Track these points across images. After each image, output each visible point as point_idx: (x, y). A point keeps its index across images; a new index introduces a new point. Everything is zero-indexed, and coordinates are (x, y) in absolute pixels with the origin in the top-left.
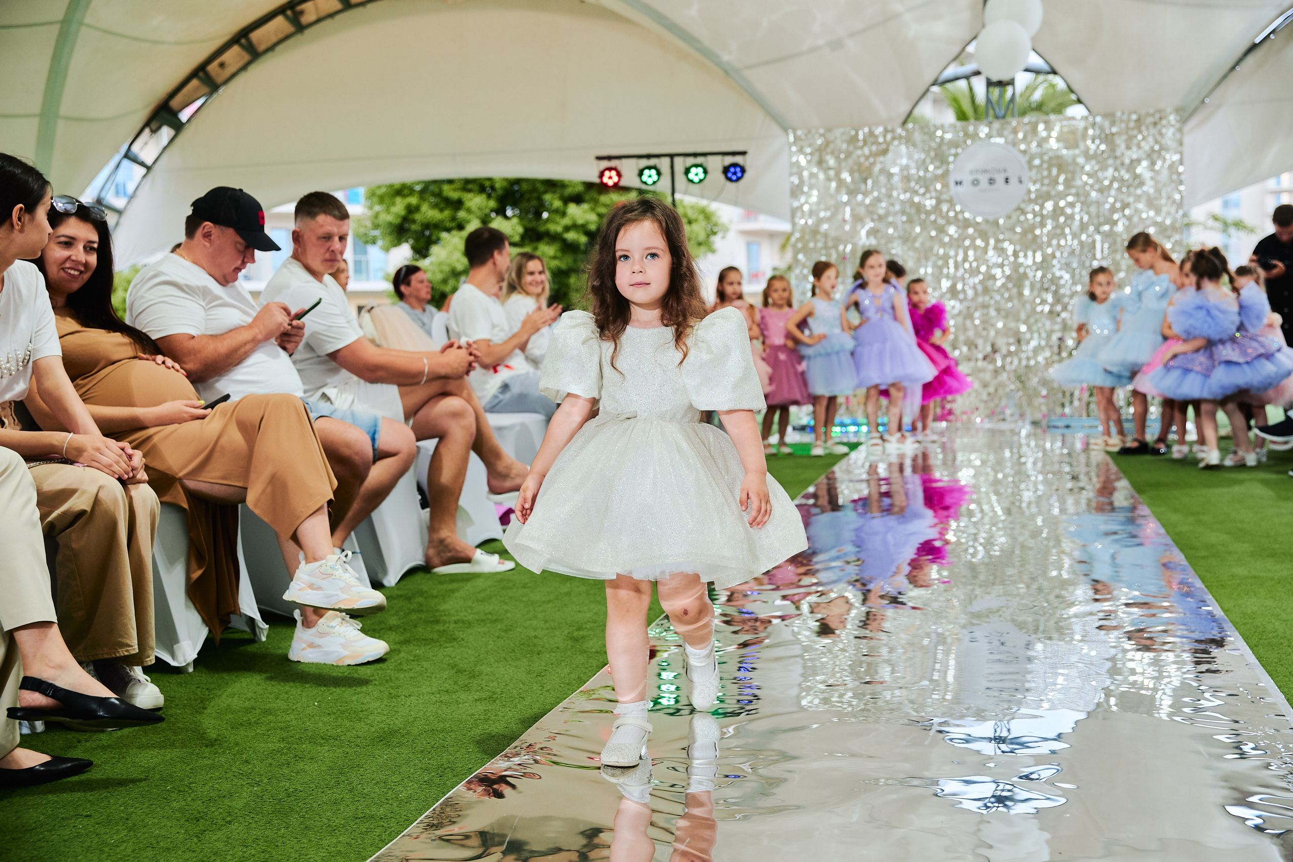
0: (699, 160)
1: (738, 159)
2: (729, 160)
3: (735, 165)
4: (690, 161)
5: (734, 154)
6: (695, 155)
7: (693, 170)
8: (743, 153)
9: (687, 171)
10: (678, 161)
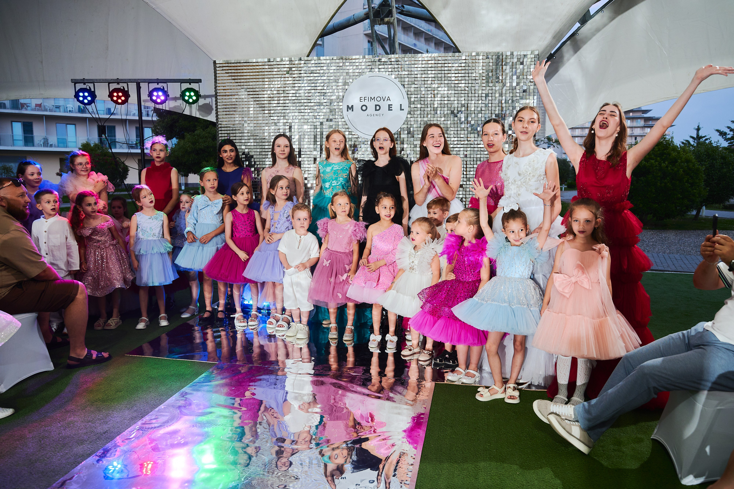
0: (160, 85)
1: (194, 86)
2: (185, 86)
3: (190, 90)
4: (153, 86)
5: (190, 81)
6: (158, 81)
7: (155, 94)
8: (199, 81)
9: (150, 95)
10: (144, 86)
